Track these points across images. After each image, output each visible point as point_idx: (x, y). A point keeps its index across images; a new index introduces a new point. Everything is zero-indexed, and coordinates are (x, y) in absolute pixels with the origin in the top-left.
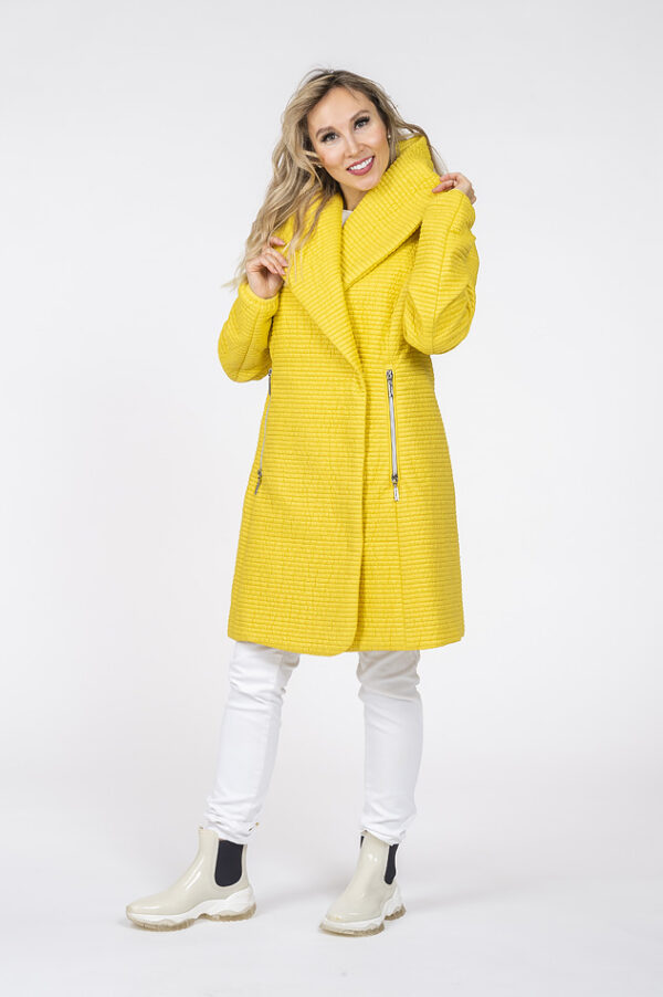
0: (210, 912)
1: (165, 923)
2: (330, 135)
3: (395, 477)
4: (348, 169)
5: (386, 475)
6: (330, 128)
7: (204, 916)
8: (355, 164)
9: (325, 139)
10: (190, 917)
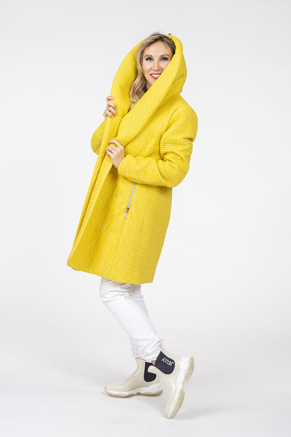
0: (142, 392)
1: (120, 395)
2: (150, 59)
3: (128, 209)
4: (151, 75)
5: (124, 207)
6: (151, 56)
7: (139, 394)
8: (155, 74)
9: (147, 59)
10: (133, 393)
